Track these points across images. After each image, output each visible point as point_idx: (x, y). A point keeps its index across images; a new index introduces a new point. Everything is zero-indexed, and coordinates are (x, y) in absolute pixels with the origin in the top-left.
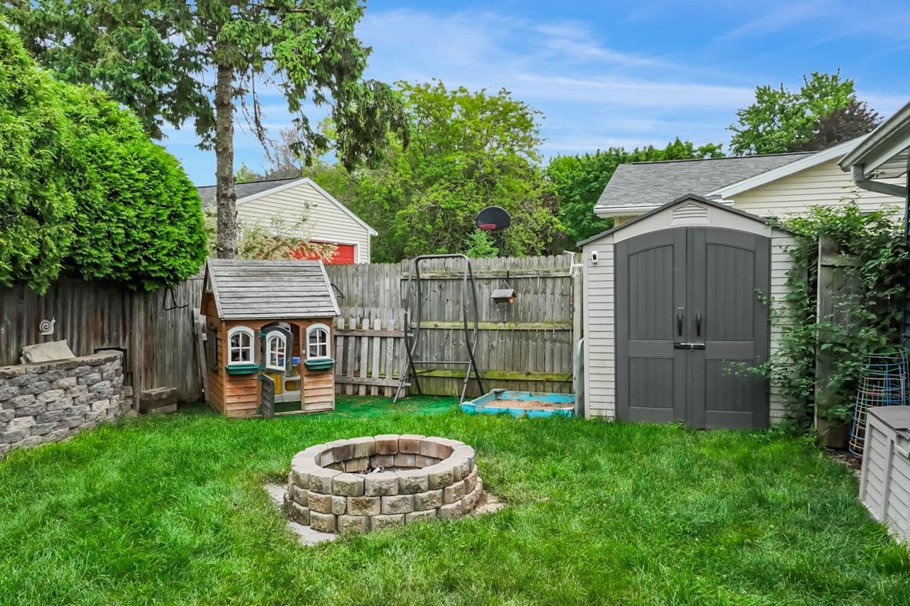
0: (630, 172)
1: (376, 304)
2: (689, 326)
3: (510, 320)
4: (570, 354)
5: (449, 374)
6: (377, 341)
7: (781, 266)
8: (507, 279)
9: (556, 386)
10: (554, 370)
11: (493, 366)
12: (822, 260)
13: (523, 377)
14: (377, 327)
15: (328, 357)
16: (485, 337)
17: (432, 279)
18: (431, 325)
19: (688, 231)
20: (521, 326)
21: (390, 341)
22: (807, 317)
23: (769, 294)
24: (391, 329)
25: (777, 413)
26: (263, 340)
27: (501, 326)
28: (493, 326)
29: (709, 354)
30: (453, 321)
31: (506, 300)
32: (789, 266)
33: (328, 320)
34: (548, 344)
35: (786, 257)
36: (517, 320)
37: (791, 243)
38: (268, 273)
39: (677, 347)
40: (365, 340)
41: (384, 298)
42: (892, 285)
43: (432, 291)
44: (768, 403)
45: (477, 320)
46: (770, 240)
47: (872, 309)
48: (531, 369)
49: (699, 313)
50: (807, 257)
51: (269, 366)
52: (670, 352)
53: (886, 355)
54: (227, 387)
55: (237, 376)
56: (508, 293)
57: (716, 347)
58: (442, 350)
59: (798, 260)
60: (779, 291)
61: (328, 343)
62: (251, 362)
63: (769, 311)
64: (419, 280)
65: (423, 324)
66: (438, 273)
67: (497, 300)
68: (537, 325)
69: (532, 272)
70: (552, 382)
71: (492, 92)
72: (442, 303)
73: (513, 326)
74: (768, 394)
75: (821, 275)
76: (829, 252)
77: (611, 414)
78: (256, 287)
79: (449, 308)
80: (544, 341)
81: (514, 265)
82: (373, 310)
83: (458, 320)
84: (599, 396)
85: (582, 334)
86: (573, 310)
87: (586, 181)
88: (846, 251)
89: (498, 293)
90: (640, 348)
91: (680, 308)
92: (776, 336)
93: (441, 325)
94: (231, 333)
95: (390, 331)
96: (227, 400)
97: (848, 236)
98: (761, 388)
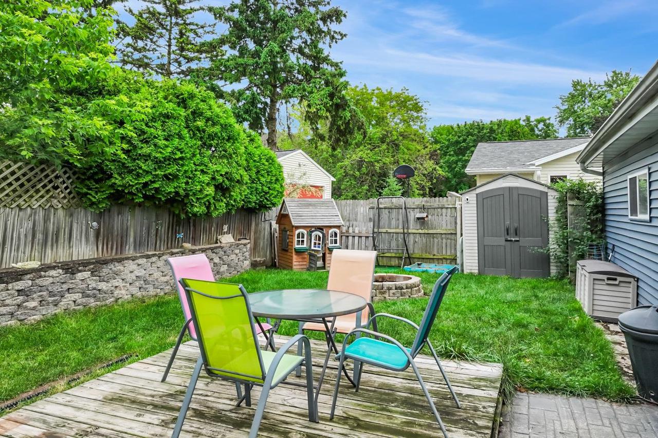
0: (485, 148)
1: (356, 220)
2: (512, 231)
3: (424, 228)
4: (455, 245)
5: (393, 255)
6: (356, 238)
7: (552, 204)
8: (423, 208)
9: (449, 261)
10: (448, 254)
11: (416, 251)
12: (570, 202)
13: (432, 257)
14: (357, 231)
15: (338, 244)
16: (412, 237)
17: (385, 208)
18: (384, 230)
19: (509, 189)
20: (431, 231)
21: (364, 239)
22: (564, 227)
23: (548, 216)
24: (364, 232)
25: (554, 271)
26: (311, 235)
27: (420, 231)
28: (416, 231)
29: (521, 244)
30: (396, 229)
31: (423, 218)
32: (556, 205)
33: (338, 227)
34: (444, 240)
35: (555, 200)
36: (428, 229)
37: (557, 195)
38: (310, 205)
39: (507, 240)
40: (350, 238)
41: (360, 217)
42: (597, 213)
43: (385, 214)
44: (549, 266)
45: (408, 228)
46: (547, 193)
47: (588, 223)
48: (435, 253)
49: (516, 225)
50: (562, 201)
51: (313, 248)
52: (503, 243)
53: (595, 243)
54: (294, 257)
55: (299, 252)
56: (424, 215)
57: (525, 241)
58: (390, 243)
59: (559, 202)
60: (552, 216)
61: (338, 238)
62: (305, 246)
63: (548, 225)
64: (379, 208)
65: (381, 230)
66: (388, 205)
67: (418, 219)
68: (439, 231)
69: (436, 205)
70: (447, 259)
71: (396, 90)
72: (390, 220)
73: (426, 231)
74: (549, 262)
75: (569, 209)
76: (572, 199)
77: (477, 271)
78: (306, 211)
79: (393, 222)
80: (442, 239)
81: (427, 202)
82: (355, 223)
83: (398, 228)
84: (471, 263)
85: (462, 235)
86: (456, 223)
87: (457, 142)
88: (578, 198)
89: (419, 215)
90: (489, 241)
91: (508, 223)
92: (552, 236)
93: (390, 231)
94: (297, 232)
95: (364, 233)
96: (295, 263)
97: (579, 193)
98: (545, 260)
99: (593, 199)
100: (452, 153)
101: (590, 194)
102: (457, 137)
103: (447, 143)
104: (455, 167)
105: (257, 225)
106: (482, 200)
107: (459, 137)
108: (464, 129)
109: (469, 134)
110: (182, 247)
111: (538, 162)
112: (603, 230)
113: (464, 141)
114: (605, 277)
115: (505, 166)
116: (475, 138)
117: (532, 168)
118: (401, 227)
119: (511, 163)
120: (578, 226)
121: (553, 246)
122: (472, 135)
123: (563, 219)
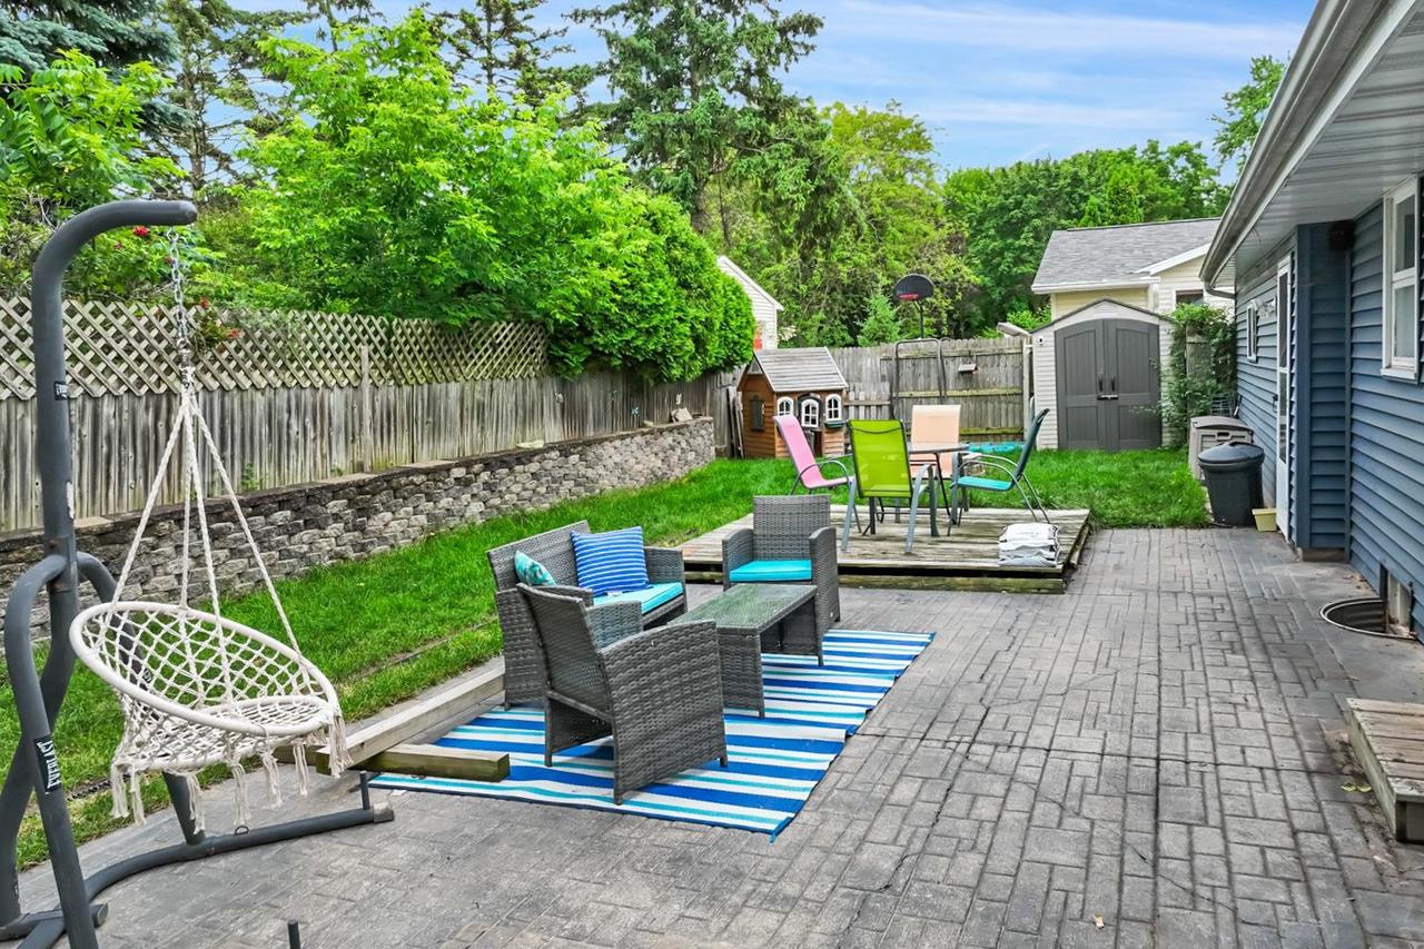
0: (1064, 242)
1: (860, 380)
2: (1107, 385)
3: (972, 388)
4: (1022, 411)
6: (862, 409)
7: (1166, 342)
8: (968, 356)
9: (1011, 437)
10: (1008, 424)
12: (1189, 339)
13: (984, 431)
14: (862, 398)
15: (840, 418)
16: (952, 402)
17: (907, 358)
18: (907, 394)
19: (1104, 321)
20: (982, 392)
21: (873, 409)
22: (1181, 374)
23: (1159, 361)
24: (874, 398)
25: (1167, 439)
26: (800, 406)
27: (965, 393)
28: (958, 393)
29: (1121, 402)
31: (970, 372)
32: (1172, 343)
33: (839, 391)
34: (1004, 405)
35: (1169, 337)
36: (977, 388)
37: (1172, 328)
39: (1099, 399)
40: (852, 409)
41: (866, 375)
42: (1225, 354)
43: (907, 368)
44: (1161, 433)
45: (946, 390)
46: (1158, 326)
47: (1214, 368)
48: (990, 424)
49: (1113, 375)
50: (1180, 337)
52: (1095, 402)
53: (1221, 395)
54: (777, 439)
56: (972, 367)
57: (1124, 398)
59: (1176, 339)
60: (1166, 359)
61: (839, 409)
63: (1160, 373)
64: (898, 359)
65: (901, 394)
66: (912, 354)
67: (962, 373)
68: (995, 391)
69: (989, 350)
70: (1008, 434)
72: (915, 376)
73: (975, 392)
74: (1161, 427)
75: (1189, 349)
76: (1192, 334)
77: (1055, 447)
78: (788, 368)
79: (921, 380)
80: (1000, 402)
81: (975, 346)
82: (857, 384)
83: (928, 389)
84: (1048, 437)
85: (1032, 394)
86: (1022, 378)
87: (1003, 209)
88: (1200, 333)
89: (963, 368)
90: (1074, 401)
91: (1101, 372)
92: (1165, 389)
93: (916, 394)
94: (780, 401)
95: (874, 400)
96: (778, 449)
97: (1202, 325)
98: (1155, 424)
99: (1220, 334)
100: (992, 232)
101: (1217, 327)
102: (1001, 197)
103: (980, 210)
104: (999, 264)
105: (712, 394)
106: (1065, 341)
107: (1007, 197)
108: (1017, 179)
109: (1028, 189)
110: (644, 426)
111: (1154, 269)
112: (1234, 377)
113: (1018, 204)
114: (1215, 432)
115: (1099, 277)
116: (1041, 197)
117: (1144, 280)
118: (934, 385)
119: (1110, 272)
120: (1201, 376)
121: (1166, 404)
122: (1035, 194)
123: (1180, 364)
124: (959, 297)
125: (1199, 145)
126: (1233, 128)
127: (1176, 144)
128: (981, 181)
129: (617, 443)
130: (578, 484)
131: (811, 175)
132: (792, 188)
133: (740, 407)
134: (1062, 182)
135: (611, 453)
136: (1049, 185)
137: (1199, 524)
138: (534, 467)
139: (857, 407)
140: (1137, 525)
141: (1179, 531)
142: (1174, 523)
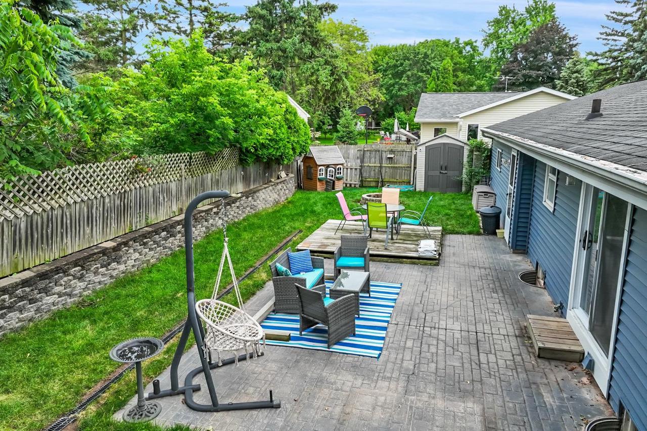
0: (426, 99)
1: (348, 158)
2: (444, 168)
3: (392, 163)
4: (411, 174)
5: (372, 180)
7: (466, 153)
8: (392, 151)
9: (406, 184)
10: (405, 179)
11: (386, 177)
12: (475, 153)
13: (396, 181)
14: (349, 165)
15: (342, 175)
16: (384, 168)
17: (368, 151)
18: (367, 165)
19: (444, 144)
20: (395, 166)
21: (354, 170)
22: (471, 166)
23: (463, 160)
24: (354, 165)
25: (464, 189)
26: (327, 170)
27: (389, 165)
28: (386, 165)
29: (448, 175)
31: (392, 158)
32: (468, 153)
33: (342, 164)
34: (403, 171)
35: (467, 151)
36: (394, 164)
37: (469, 148)
38: (325, 151)
39: (440, 173)
41: (351, 156)
42: (487, 160)
43: (367, 154)
44: (462, 187)
45: (382, 164)
46: (463, 147)
47: (482, 165)
48: (398, 178)
49: (446, 164)
50: (471, 151)
51: (328, 177)
52: (438, 174)
53: (484, 175)
54: (318, 183)
55: (320, 180)
56: (392, 156)
57: (450, 173)
58: (370, 172)
60: (465, 159)
61: (342, 171)
62: (323, 176)
63: (463, 164)
64: (364, 151)
65: (365, 165)
67: (389, 158)
68: (400, 165)
69: (399, 149)
70: (404, 182)
72: (370, 158)
73: (393, 166)
74: (462, 185)
75: (474, 157)
76: (476, 151)
77: (423, 189)
78: (323, 155)
79: (373, 160)
81: (394, 147)
83: (375, 163)
84: (420, 185)
85: (415, 168)
86: (411, 161)
87: (395, 66)
88: (479, 151)
89: (389, 156)
90: (431, 173)
91: (442, 163)
92: (464, 170)
93: (370, 165)
94: (319, 168)
95: (354, 167)
96: (318, 187)
97: (480, 148)
98: (460, 183)
99: (486, 152)
100: (390, 76)
101: (485, 149)
102: (395, 61)
103: (385, 66)
106: (429, 150)
107: (397, 61)
108: (401, 53)
109: (406, 58)
110: (271, 181)
111: (461, 115)
112: (489, 168)
113: (402, 64)
114: (483, 194)
115: (440, 117)
116: (411, 62)
117: (457, 120)
118: (378, 161)
119: (444, 116)
120: (477, 166)
121: (464, 176)
122: (409, 60)
123: (471, 161)
124: (377, 106)
125: (476, 42)
126: (490, 36)
127: (466, 40)
128: (386, 51)
129: (264, 190)
130: (251, 208)
131: (332, 74)
132: (325, 79)
133: (302, 168)
134: (420, 56)
135: (261, 195)
136: (415, 57)
137: (478, 234)
138: (238, 204)
139: (347, 169)
140: (457, 233)
141: (472, 236)
142: (470, 233)
